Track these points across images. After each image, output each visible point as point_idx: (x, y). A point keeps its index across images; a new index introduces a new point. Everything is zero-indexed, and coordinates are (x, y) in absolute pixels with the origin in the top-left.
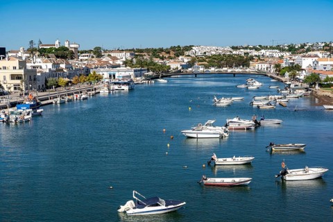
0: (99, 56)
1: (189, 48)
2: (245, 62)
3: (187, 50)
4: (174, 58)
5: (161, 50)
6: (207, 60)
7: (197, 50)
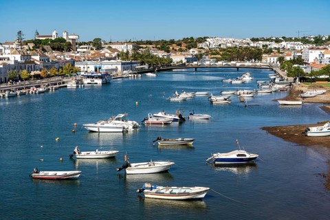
0: (99, 48)
1: (203, 40)
2: (256, 55)
3: (201, 42)
4: (186, 51)
5: (172, 42)
6: (221, 53)
7: (211, 42)
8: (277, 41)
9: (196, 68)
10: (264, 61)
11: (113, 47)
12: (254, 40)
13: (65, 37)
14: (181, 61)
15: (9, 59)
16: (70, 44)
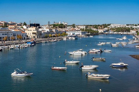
0: (74, 27)
1: (109, 25)
2: (128, 30)
4: (103, 28)
5: (99, 25)
6: (116, 29)
7: (112, 26)
8: (136, 25)
9: (107, 34)
10: (131, 32)
11: (79, 27)
12: (127, 25)
13: (63, 24)
14: (102, 32)
15: (45, 30)
16: (65, 26)
